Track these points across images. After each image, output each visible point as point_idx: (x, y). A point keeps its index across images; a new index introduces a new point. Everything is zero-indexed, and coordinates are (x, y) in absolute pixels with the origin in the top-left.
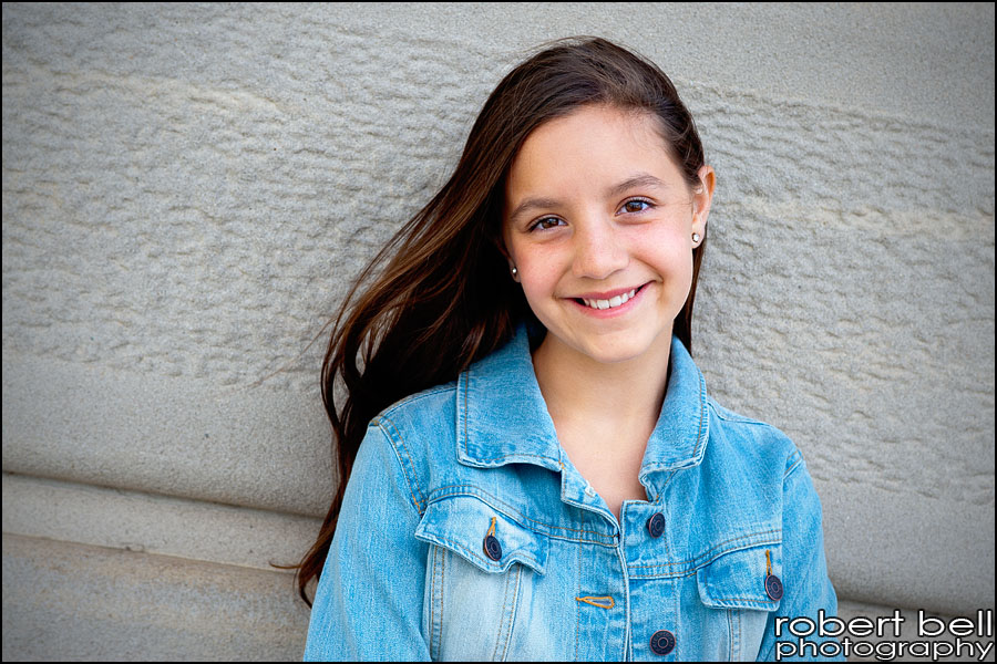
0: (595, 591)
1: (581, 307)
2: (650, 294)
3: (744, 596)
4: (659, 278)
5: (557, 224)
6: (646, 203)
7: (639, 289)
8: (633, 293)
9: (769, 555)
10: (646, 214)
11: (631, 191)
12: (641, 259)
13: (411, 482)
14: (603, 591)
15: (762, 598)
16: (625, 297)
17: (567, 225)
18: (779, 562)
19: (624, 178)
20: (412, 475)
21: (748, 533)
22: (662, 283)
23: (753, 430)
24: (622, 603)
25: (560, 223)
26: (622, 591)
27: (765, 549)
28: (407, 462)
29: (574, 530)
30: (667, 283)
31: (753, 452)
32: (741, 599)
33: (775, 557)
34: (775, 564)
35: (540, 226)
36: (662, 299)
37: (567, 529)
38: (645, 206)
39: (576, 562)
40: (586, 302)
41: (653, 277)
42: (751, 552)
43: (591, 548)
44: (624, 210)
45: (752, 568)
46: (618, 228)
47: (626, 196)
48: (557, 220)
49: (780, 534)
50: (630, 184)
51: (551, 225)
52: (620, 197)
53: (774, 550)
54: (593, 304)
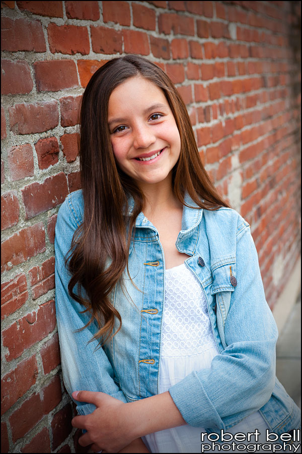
0: (152, 260)
1: (138, 161)
2: (166, 153)
3: (220, 286)
4: (169, 145)
5: (124, 129)
6: (160, 115)
7: (161, 151)
8: (159, 153)
9: (231, 268)
10: (160, 119)
11: (153, 111)
12: (160, 137)
13: (76, 218)
14: (155, 260)
15: (229, 286)
16: (156, 155)
17: (129, 128)
18: (235, 270)
19: (150, 105)
20: (75, 215)
21: (221, 260)
22: (170, 147)
23: (228, 213)
24: (162, 263)
25: (126, 128)
26: (161, 258)
27: (229, 266)
28: (73, 210)
29: (144, 238)
30: (172, 147)
31: (227, 222)
32: (219, 288)
33: (233, 269)
34: (233, 271)
35: (118, 130)
36: (171, 154)
37: (141, 237)
38: (159, 116)
39: (145, 250)
40: (141, 159)
41: (166, 145)
42: (223, 267)
43: (150, 244)
44: (151, 119)
45: (223, 274)
46: (150, 126)
47: (151, 113)
48: (124, 127)
49: (235, 259)
50: (153, 108)
51: (122, 130)
52: (149, 114)
53: (232, 265)
54: (144, 159)
